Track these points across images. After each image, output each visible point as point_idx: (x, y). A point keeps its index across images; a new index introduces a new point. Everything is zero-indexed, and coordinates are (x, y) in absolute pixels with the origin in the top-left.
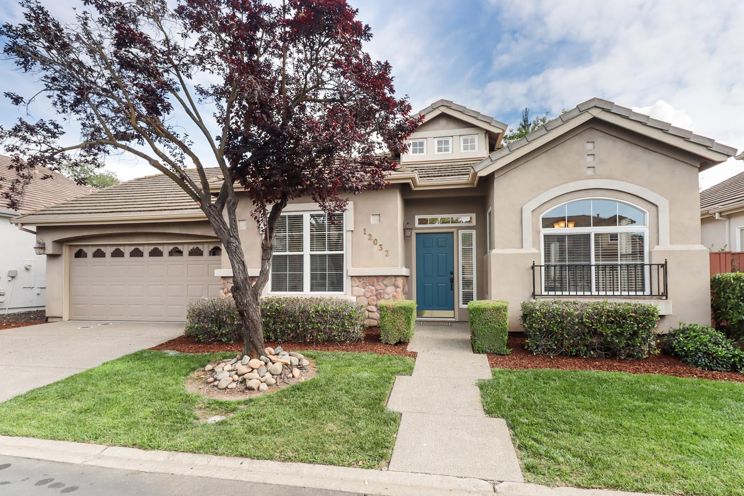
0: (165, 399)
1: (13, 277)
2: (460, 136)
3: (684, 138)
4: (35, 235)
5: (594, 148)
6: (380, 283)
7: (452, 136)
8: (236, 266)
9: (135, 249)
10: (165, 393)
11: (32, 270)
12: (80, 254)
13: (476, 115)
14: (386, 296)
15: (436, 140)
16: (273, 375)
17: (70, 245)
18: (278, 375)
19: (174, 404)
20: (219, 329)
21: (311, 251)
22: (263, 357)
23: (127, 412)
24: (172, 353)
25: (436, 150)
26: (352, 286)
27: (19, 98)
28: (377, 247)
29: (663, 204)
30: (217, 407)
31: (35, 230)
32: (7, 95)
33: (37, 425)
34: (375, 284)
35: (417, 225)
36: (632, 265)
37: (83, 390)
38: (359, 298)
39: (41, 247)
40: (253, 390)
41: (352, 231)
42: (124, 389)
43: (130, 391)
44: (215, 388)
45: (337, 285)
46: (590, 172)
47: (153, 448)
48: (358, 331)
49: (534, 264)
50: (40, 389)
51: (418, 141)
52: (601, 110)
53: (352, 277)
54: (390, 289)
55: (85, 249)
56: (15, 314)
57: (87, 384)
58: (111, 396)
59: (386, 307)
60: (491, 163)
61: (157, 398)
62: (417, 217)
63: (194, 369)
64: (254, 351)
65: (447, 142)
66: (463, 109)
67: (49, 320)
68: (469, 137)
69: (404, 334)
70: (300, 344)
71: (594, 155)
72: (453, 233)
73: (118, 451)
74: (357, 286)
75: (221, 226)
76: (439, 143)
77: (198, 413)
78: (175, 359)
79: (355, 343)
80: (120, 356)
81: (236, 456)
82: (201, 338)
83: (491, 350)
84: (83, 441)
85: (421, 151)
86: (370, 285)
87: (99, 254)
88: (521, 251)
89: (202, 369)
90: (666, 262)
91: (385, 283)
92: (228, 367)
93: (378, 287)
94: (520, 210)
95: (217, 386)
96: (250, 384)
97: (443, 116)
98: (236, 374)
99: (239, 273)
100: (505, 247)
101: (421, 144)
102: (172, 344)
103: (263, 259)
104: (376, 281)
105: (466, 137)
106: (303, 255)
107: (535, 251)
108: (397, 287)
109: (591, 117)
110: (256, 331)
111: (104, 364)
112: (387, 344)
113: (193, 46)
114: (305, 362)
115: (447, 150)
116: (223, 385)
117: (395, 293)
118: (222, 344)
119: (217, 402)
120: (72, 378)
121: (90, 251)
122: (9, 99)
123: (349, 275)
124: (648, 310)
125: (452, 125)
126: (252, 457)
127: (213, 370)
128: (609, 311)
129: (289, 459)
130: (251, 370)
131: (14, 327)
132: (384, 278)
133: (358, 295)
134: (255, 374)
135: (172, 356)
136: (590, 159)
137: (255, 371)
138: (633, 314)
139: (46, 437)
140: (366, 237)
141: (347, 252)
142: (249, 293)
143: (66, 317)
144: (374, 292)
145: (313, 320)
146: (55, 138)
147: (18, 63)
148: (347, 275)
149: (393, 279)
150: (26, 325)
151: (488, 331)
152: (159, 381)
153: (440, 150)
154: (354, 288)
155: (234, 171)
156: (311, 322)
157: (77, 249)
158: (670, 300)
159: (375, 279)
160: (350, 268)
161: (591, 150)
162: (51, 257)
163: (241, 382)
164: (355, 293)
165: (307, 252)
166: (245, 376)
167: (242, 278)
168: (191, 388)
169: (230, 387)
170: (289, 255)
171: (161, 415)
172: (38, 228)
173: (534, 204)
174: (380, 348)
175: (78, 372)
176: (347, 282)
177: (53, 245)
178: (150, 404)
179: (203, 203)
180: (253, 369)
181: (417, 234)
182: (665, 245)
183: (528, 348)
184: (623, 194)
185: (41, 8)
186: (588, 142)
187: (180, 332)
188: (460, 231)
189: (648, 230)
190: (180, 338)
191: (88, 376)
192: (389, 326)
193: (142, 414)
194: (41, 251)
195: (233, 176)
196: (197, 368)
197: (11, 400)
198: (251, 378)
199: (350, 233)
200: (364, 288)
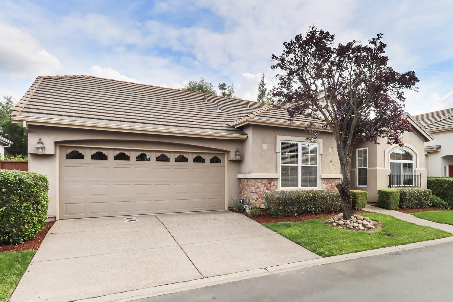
6: (333, 182)
17: (62, 146)
21: (302, 164)
28: (332, 164)
29: (418, 153)
45: (313, 183)
52: (408, 117)
55: (81, 151)
74: (324, 184)
86: (329, 183)
88: (385, 169)
90: (420, 174)
94: (384, 151)
100: (380, 166)
106: (298, 166)
107: (388, 169)
121: (87, 153)
123: (320, 178)
140: (327, 158)
141: (319, 165)
143: (58, 217)
144: (331, 187)
149: (338, 180)
157: (69, 151)
158: (421, 188)
159: (331, 180)
160: (321, 174)
164: (323, 187)
170: (290, 166)
173: (388, 149)
176: (319, 181)
182: (418, 168)
184: (408, 148)
189: (414, 162)
199: (321, 155)
200: (327, 185)
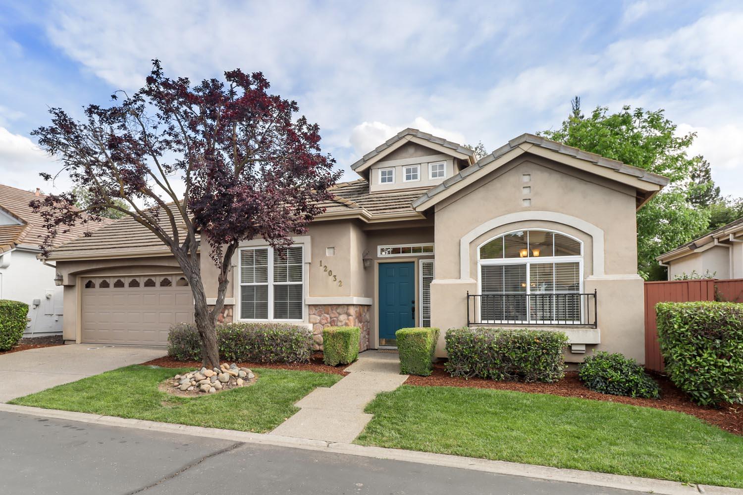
0: (143, 394)
1: (37, 305)
2: (428, 163)
3: (614, 169)
4: (55, 269)
5: (530, 180)
6: (334, 311)
7: (420, 164)
8: (197, 296)
9: (133, 280)
10: (143, 391)
11: (52, 298)
12: (89, 285)
13: (443, 142)
14: (339, 324)
15: (404, 169)
16: (221, 382)
17: (82, 277)
18: (225, 382)
19: (148, 397)
20: (193, 349)
21: (275, 282)
22: (215, 369)
23: (116, 400)
24: (154, 367)
25: (405, 177)
26: (309, 314)
27: (48, 176)
28: (332, 278)
29: (598, 234)
30: (177, 401)
31: (55, 265)
32: (41, 174)
33: (61, 403)
34: (330, 312)
35: (379, 255)
36: (562, 295)
37: (89, 387)
38: (315, 325)
39: (59, 279)
40: (205, 392)
41: (310, 263)
42: (117, 388)
43: (120, 389)
44: (179, 390)
45: (297, 313)
46: (526, 204)
47: (129, 418)
48: (303, 352)
49: (468, 294)
50: (62, 385)
51: (387, 170)
52: (531, 145)
53: (309, 305)
54: (343, 317)
55: (93, 281)
56: (38, 338)
57: (92, 383)
58: (107, 391)
59: (328, 332)
60: (428, 199)
61: (137, 393)
62: (379, 248)
63: (167, 378)
64: (210, 365)
65: (415, 170)
66: (428, 136)
67: (65, 343)
68: (438, 164)
69: (342, 357)
70: (256, 364)
71: (530, 187)
72: (414, 262)
73: (109, 418)
74: (314, 314)
75: (186, 265)
76: (408, 171)
77: (162, 403)
78: (155, 371)
79: (303, 363)
80: (117, 368)
81: (178, 423)
82: (179, 357)
83: (414, 371)
84: (89, 412)
85: (390, 180)
86: (325, 313)
87: (105, 285)
88: (458, 281)
89: (173, 378)
90: (596, 292)
91: (338, 311)
92: (190, 375)
93: (333, 316)
94: (458, 241)
95: (179, 388)
96: (203, 387)
97: (410, 144)
98: (195, 380)
99: (199, 302)
100: (444, 278)
101: (390, 173)
102: (157, 361)
103: (219, 291)
104: (330, 309)
105: (434, 164)
106: (267, 286)
107: (473, 281)
108: (349, 315)
109: (523, 152)
110: (212, 348)
111: (104, 373)
112: (329, 365)
113: (162, 133)
114: (251, 375)
115: (415, 177)
116: (184, 387)
117: (347, 321)
118: (194, 362)
119: (176, 398)
120: (83, 380)
121: (97, 282)
122: (42, 177)
123: (306, 304)
124: (552, 337)
125: (419, 153)
126: (187, 425)
127: (180, 379)
128: (515, 337)
129: (210, 426)
130: (205, 378)
131: (40, 347)
132: (337, 306)
133: (315, 322)
134: (208, 381)
135: (153, 369)
136: (526, 191)
137: (208, 378)
138: (538, 341)
139: (67, 410)
140: (322, 268)
141: (305, 282)
142: (207, 318)
143: (78, 340)
144: (329, 320)
145: (266, 343)
146: (71, 205)
147: (48, 151)
148: (305, 305)
149: (346, 307)
150: (49, 346)
151: (410, 354)
152: (140, 383)
153: (408, 178)
154: (311, 316)
155: (197, 220)
156: (265, 345)
157: (87, 281)
158: (599, 330)
159: (330, 308)
160: (308, 298)
161: (527, 183)
162: (68, 287)
163: (197, 387)
164: (311, 320)
165: (271, 283)
166: (201, 382)
167: (201, 306)
168: (162, 389)
169: (189, 389)
170: (256, 286)
171: (138, 402)
172: (57, 263)
173: (472, 236)
174: (321, 368)
175: (87, 377)
176: (305, 311)
177: (69, 278)
178: (132, 396)
179: (172, 247)
180: (207, 377)
181: (380, 264)
182: (600, 274)
183: (446, 371)
184: (557, 224)
185: (62, 112)
186: (524, 175)
187: (165, 353)
188: (420, 260)
189: (583, 260)
190: (165, 357)
191: (93, 379)
192: (330, 349)
193: (126, 401)
194: (60, 283)
195: (196, 224)
196: (169, 377)
197: (44, 391)
198: (204, 383)
199: (308, 265)
200: (320, 316)
